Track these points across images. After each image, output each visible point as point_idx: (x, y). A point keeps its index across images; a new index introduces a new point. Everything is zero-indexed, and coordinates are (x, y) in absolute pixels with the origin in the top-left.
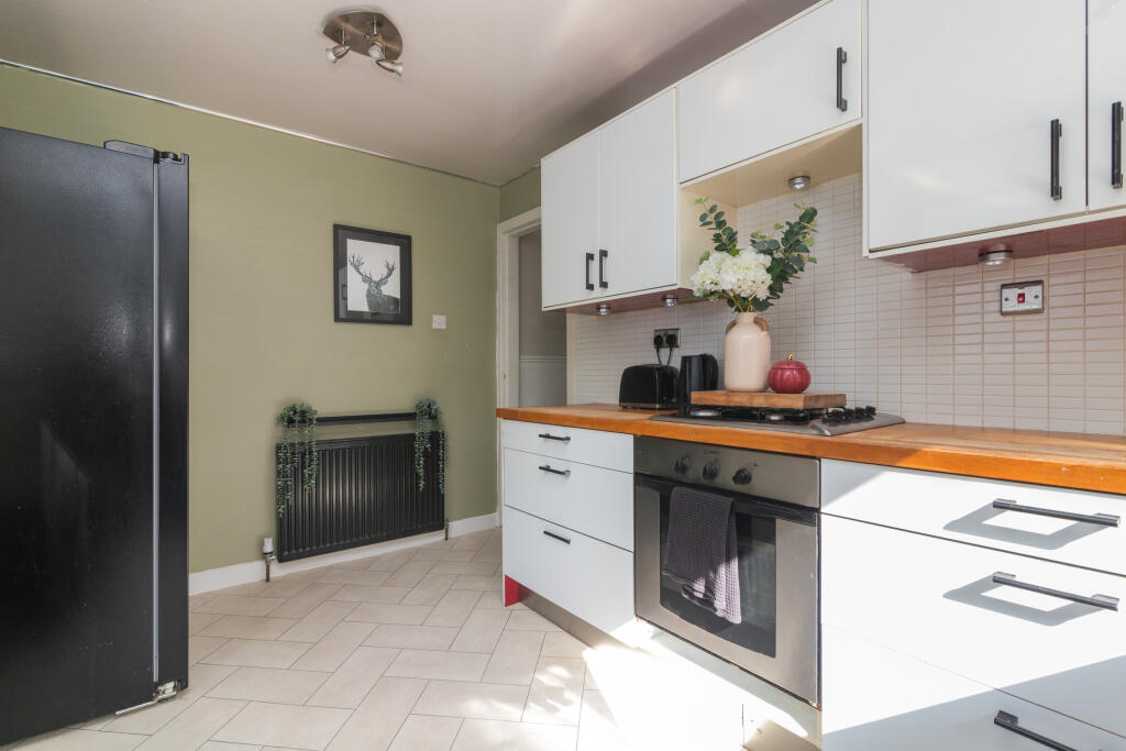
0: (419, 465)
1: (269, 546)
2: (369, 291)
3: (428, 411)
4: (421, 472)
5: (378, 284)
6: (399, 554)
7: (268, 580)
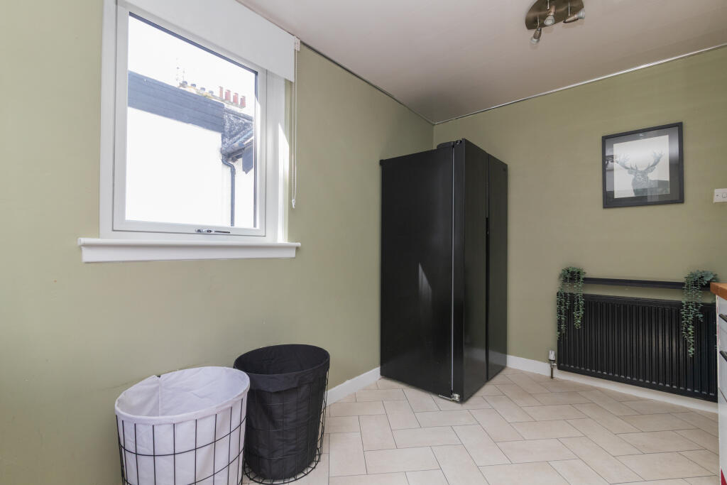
0: (687, 331)
1: (552, 356)
2: (634, 180)
3: (703, 284)
4: (691, 340)
5: (644, 173)
6: (663, 405)
7: (552, 377)
